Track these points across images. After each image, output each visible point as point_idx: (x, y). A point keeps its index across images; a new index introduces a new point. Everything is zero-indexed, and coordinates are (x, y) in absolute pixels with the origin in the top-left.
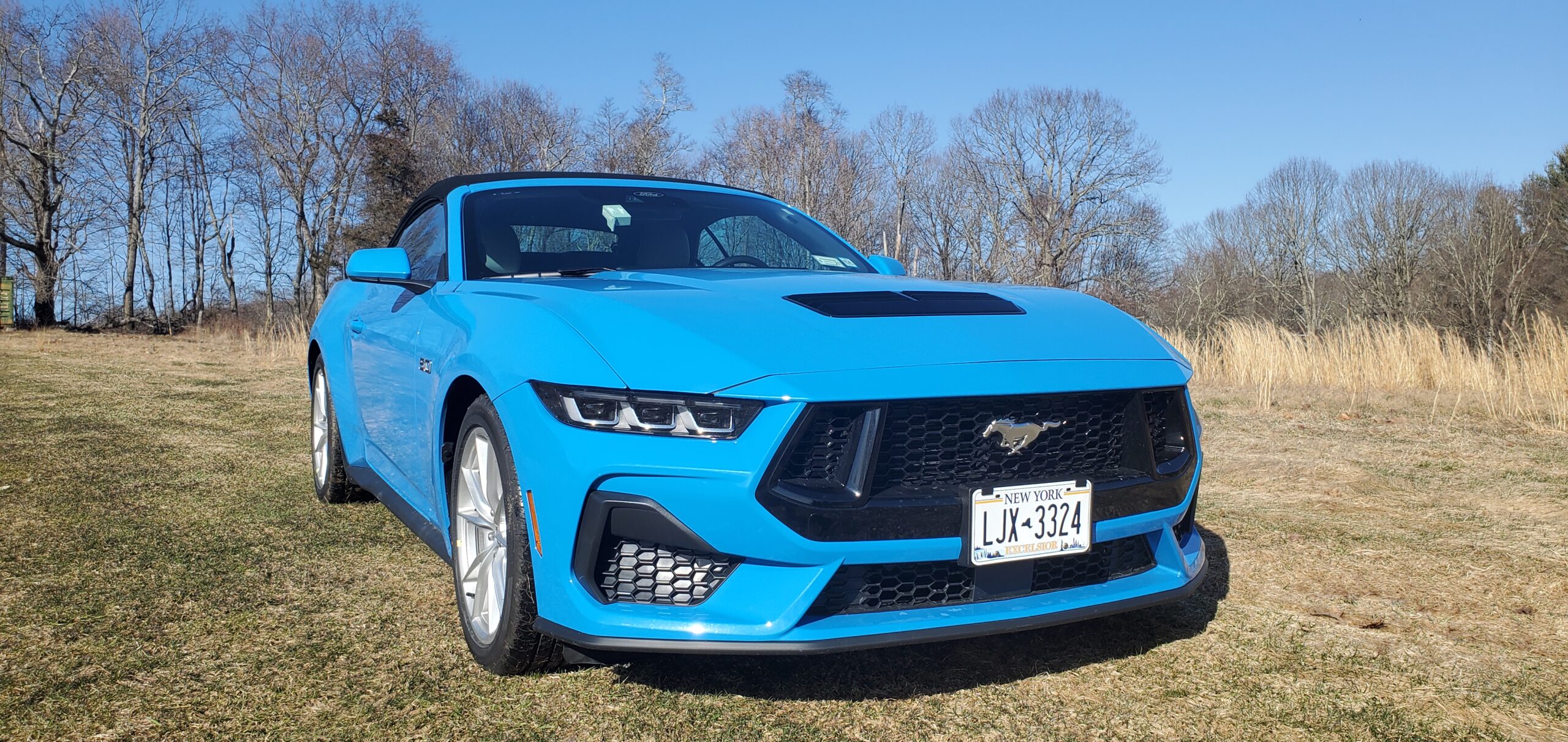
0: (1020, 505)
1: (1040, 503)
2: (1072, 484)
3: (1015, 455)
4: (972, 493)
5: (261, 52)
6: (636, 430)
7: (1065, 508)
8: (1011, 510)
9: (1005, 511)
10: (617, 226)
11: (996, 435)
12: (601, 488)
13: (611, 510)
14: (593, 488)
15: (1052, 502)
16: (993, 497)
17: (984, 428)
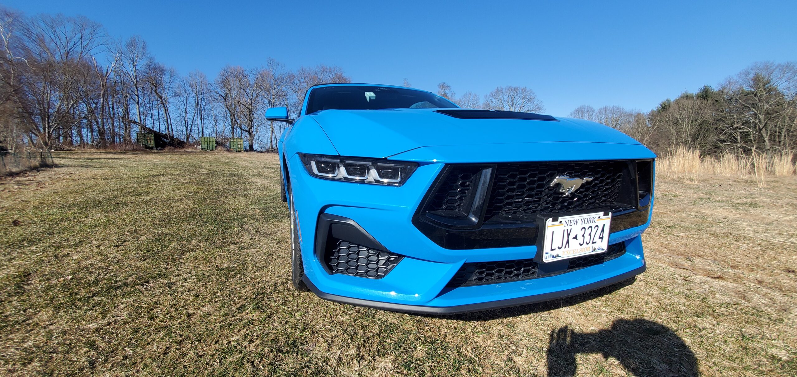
1: (584, 225)
2: (601, 214)
3: (567, 197)
5: (302, 80)
6: (346, 180)
7: (597, 228)
8: (567, 230)
9: (564, 230)
10: (370, 100)
11: (558, 185)
12: (327, 211)
13: (331, 224)
14: (322, 211)
15: (590, 225)
16: (558, 222)
17: (551, 181)
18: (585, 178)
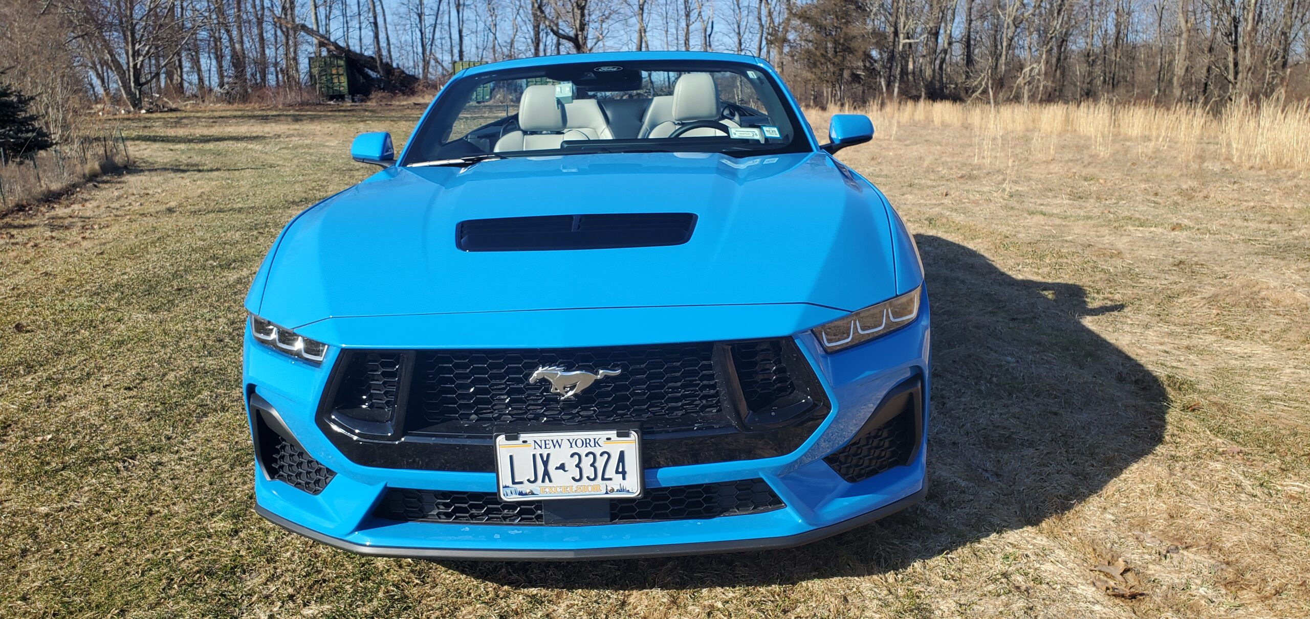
0: (551, 451)
1: (575, 450)
2: (612, 434)
4: (497, 436)
7: (606, 456)
8: (541, 455)
15: (589, 449)
16: (520, 442)
17: (530, 375)
18: (601, 372)
